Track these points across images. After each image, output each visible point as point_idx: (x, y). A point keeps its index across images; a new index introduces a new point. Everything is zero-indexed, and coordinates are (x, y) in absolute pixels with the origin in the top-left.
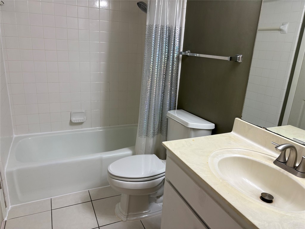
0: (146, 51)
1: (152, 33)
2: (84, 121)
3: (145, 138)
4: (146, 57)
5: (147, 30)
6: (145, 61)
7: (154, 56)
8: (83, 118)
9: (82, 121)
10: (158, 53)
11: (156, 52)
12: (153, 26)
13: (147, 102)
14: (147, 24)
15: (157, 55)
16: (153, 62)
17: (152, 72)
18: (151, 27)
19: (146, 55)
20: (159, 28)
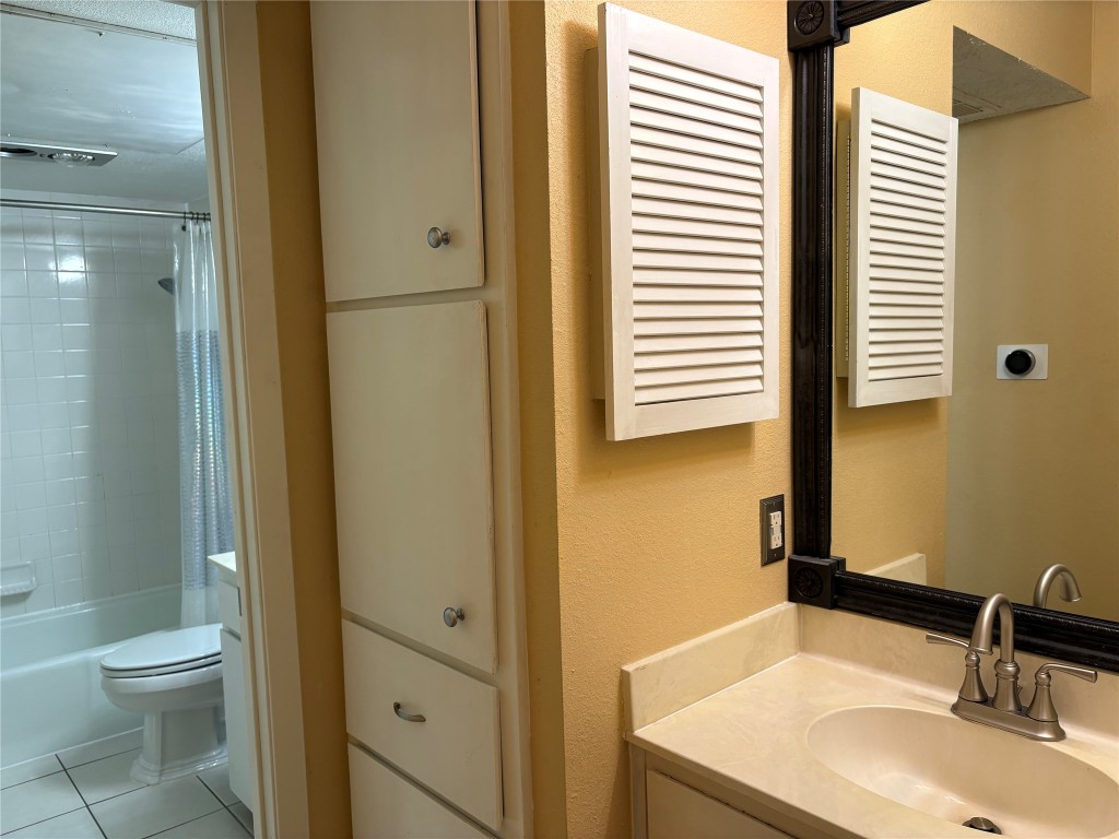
0: (182, 388)
1: (190, 348)
2: (30, 589)
3: (203, 591)
4: (182, 399)
5: (179, 343)
6: (183, 408)
7: (201, 395)
8: (28, 583)
9: (24, 590)
10: (209, 389)
11: (206, 386)
12: (190, 333)
13: (196, 500)
14: (178, 330)
15: (209, 394)
16: (201, 408)
17: (202, 430)
18: (186, 336)
19: (183, 396)
20: (205, 338)
